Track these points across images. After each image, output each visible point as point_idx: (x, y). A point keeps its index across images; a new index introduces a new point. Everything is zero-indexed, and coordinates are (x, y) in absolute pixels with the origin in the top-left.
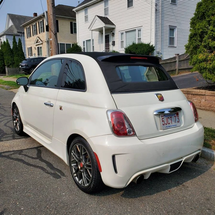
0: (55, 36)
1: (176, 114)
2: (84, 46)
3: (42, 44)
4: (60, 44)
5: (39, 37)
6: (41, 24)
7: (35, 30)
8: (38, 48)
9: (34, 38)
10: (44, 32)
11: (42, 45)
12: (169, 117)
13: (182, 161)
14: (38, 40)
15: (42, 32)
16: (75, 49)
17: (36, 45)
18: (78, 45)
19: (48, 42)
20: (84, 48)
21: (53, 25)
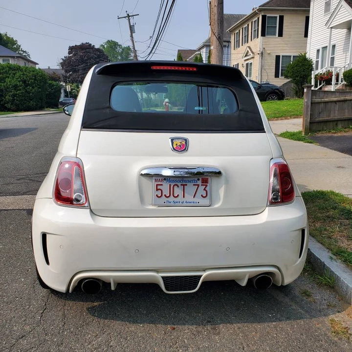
0: (218, 42)
1: (200, 181)
2: (318, 57)
3: (253, 58)
4: (282, 56)
5: (249, 48)
6: (254, 24)
7: (245, 36)
8: (247, 64)
9: (243, 48)
10: (258, 37)
11: (252, 60)
12: (179, 184)
13: (200, 277)
14: (248, 51)
15: (255, 38)
16: (300, 64)
17: (245, 60)
18: (307, 56)
19: (262, 53)
20: (317, 62)
21: (216, 23)
